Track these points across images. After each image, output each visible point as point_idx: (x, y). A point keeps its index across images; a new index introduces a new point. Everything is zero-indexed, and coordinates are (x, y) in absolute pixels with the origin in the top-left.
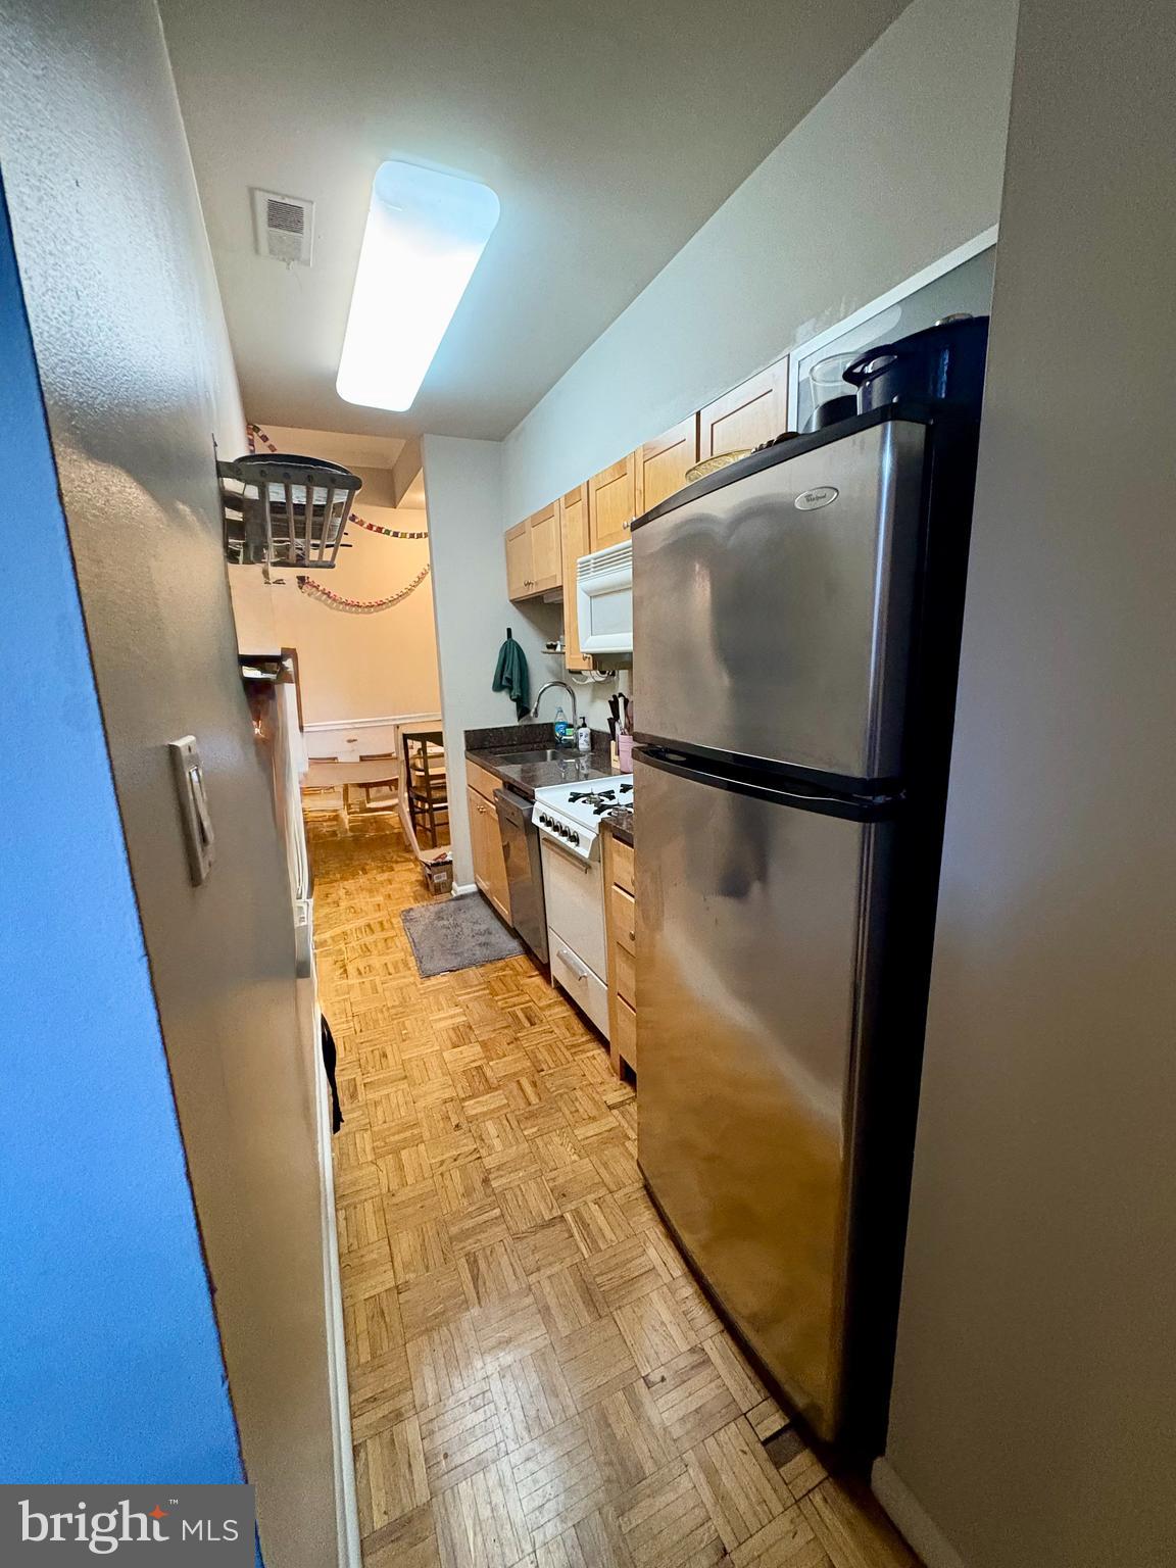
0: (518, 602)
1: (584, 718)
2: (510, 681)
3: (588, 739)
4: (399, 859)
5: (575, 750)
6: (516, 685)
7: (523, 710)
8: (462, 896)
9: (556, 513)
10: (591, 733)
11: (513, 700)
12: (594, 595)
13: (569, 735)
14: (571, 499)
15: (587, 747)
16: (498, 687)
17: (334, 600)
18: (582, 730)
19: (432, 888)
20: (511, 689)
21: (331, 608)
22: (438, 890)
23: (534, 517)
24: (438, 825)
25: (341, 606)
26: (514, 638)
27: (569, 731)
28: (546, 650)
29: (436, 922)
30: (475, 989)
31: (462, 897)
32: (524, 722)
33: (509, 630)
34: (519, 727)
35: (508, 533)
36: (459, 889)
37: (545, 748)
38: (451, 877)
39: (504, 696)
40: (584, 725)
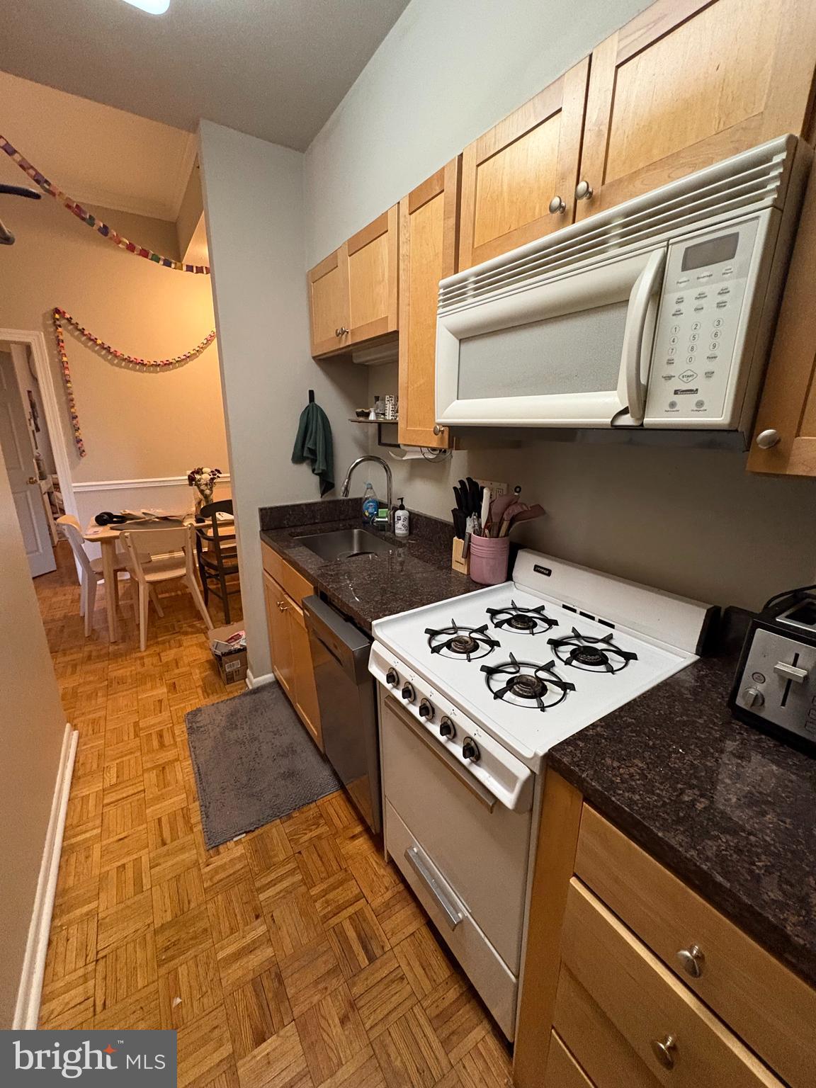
0: (324, 359)
1: (402, 499)
2: (313, 452)
3: (406, 523)
4: (190, 630)
5: (388, 534)
6: (320, 457)
7: (327, 484)
8: (258, 688)
9: (392, 226)
10: (410, 518)
11: (316, 474)
12: (466, 336)
13: (383, 516)
14: (419, 199)
15: (404, 532)
16: (298, 458)
17: (116, 356)
18: (399, 513)
19: (223, 676)
20: (313, 462)
21: (113, 364)
22: (230, 679)
23: (351, 242)
24: (230, 594)
25: (123, 364)
26: (317, 401)
27: (383, 512)
28: (355, 417)
29: (227, 732)
30: (282, 871)
31: (257, 690)
32: (328, 498)
33: (311, 393)
34: (323, 503)
35: (312, 272)
36: (255, 680)
37: (352, 527)
38: (245, 664)
39: (305, 469)
40: (402, 508)
